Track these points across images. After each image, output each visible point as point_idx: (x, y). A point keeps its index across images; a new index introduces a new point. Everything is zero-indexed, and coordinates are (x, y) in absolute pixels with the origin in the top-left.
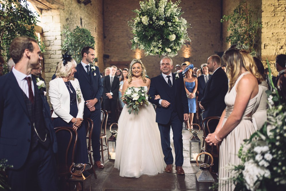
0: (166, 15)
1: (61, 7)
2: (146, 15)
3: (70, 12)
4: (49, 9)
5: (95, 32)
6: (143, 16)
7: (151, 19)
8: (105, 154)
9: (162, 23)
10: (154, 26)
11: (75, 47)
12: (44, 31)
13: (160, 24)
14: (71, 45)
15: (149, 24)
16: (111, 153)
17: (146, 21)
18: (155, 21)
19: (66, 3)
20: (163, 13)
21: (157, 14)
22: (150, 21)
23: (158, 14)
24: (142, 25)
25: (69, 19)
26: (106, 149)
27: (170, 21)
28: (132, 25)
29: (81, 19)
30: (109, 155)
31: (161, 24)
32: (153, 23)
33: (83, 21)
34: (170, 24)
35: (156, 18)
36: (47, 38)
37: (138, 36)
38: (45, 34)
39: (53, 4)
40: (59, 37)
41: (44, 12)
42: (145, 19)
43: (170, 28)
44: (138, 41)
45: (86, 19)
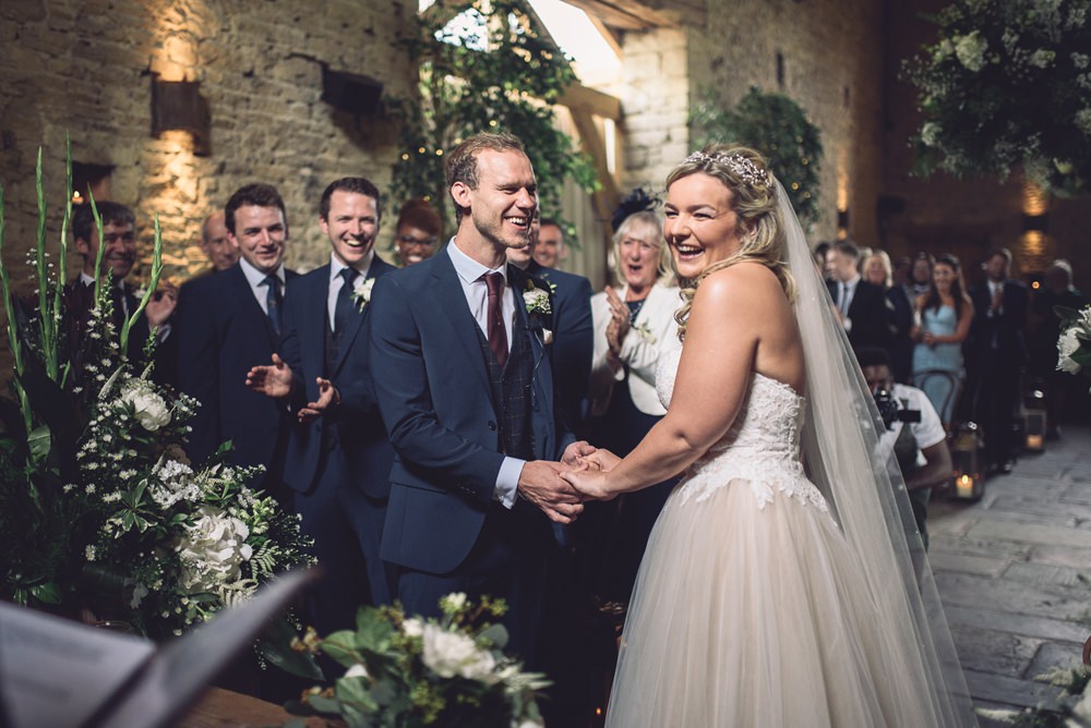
1: (696, 17)
2: (975, 29)
3: (729, 34)
4: (647, 28)
5: (841, 108)
6: (964, 32)
7: (996, 46)
9: (1040, 58)
10: (1009, 74)
12: (628, 109)
13: (1031, 63)
15: (988, 70)
17: (974, 55)
18: (1013, 54)
20: (1057, 13)
21: (1024, 22)
22: (990, 55)
23: (1027, 23)
24: (956, 72)
25: (728, 63)
29: (780, 59)
31: (1038, 63)
32: (1006, 59)
33: (788, 64)
34: (1081, 60)
35: (1015, 38)
36: (640, 138)
37: (938, 120)
38: (633, 122)
39: (659, 6)
40: (681, 133)
41: (629, 39)
42: (967, 45)
43: (1082, 78)
44: (936, 141)
45: (802, 55)
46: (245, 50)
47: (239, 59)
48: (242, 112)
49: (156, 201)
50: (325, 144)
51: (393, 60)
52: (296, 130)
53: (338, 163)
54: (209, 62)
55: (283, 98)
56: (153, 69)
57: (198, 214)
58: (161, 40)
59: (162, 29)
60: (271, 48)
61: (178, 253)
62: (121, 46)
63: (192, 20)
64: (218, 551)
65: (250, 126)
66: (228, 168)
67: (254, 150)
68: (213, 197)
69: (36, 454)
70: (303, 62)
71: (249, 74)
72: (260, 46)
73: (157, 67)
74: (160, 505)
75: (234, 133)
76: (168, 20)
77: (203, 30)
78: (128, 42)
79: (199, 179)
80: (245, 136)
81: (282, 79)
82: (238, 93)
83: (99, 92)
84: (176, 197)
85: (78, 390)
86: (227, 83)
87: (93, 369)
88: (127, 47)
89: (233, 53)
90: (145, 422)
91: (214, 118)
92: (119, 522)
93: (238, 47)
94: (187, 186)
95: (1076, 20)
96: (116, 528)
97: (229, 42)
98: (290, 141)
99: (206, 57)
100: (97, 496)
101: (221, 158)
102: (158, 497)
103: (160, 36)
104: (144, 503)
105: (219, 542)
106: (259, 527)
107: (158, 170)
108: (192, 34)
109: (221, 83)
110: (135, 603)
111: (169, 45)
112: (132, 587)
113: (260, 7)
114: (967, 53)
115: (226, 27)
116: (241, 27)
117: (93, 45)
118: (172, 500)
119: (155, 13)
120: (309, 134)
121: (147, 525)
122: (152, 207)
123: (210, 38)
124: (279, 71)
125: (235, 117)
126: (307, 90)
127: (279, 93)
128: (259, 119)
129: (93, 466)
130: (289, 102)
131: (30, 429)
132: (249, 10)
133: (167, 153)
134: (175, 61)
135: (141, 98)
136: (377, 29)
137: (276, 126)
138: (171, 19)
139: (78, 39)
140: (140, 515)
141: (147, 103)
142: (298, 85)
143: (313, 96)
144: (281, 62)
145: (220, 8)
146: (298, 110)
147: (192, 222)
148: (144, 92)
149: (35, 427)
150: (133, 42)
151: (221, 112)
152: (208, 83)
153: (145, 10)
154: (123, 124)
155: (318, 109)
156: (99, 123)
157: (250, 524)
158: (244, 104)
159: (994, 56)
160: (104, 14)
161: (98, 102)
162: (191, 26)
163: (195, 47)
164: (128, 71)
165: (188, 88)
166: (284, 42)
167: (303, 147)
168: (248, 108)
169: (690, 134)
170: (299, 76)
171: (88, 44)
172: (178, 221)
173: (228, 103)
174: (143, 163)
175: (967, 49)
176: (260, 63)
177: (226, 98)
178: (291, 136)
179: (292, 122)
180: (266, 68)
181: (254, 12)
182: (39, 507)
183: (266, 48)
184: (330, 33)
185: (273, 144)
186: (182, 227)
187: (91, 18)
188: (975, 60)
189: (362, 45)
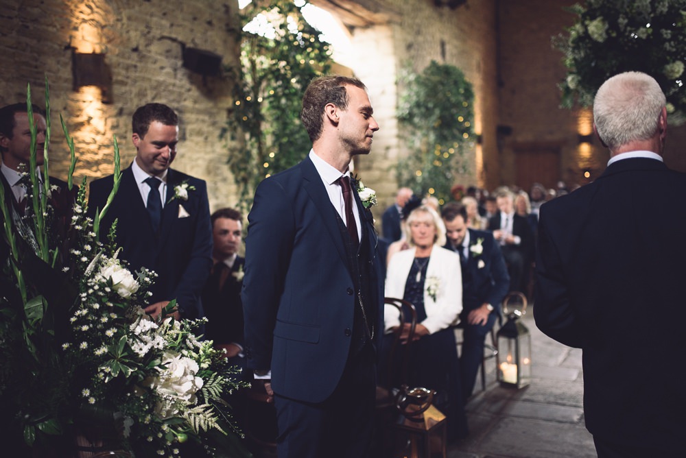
0: (658, 11)
1: (397, 18)
2: (599, 16)
3: (415, 28)
4: (369, 25)
6: (593, 18)
7: (613, 26)
8: (490, 367)
9: (643, 32)
10: (622, 43)
11: (427, 109)
14: (418, 105)
15: (609, 40)
16: (504, 366)
17: (600, 32)
18: (625, 30)
19: (407, 8)
20: (649, 6)
21: (631, 10)
22: (610, 31)
23: (634, 11)
24: (588, 43)
25: (416, 46)
26: (491, 356)
27: (669, 27)
28: (564, 46)
29: (443, 44)
30: (499, 372)
31: (640, 36)
32: (620, 34)
33: (448, 47)
34: (667, 34)
35: (626, 21)
37: (578, 73)
39: (376, 11)
40: (391, 89)
41: (357, 32)
42: (596, 26)
43: (667, 45)
44: (577, 86)
45: (455, 42)
46: (133, 34)
47: (129, 39)
48: (132, 74)
49: (79, 134)
50: (186, 95)
51: (225, 42)
52: (167, 86)
53: (193, 108)
54: (110, 41)
55: (157, 65)
56: (73, 45)
57: (106, 142)
58: (77, 25)
59: (78, 18)
60: (149, 32)
61: (95, 168)
62: (50, 29)
63: (97, 12)
64: (180, 385)
65: (138, 84)
66: (125, 111)
67: (140, 100)
68: (116, 131)
69: (32, 319)
70: (169, 42)
71: (136, 50)
72: (142, 32)
73: (76, 43)
74: (137, 354)
75: (127, 88)
76: (81, 12)
77: (105, 20)
78: (55, 26)
79: (106, 119)
80: (135, 90)
81: (156, 53)
82: (129, 62)
83: (36, 60)
84: (91, 131)
85: (66, 269)
86: (121, 55)
87: (77, 253)
88: (55, 29)
89: (125, 35)
90: (120, 291)
91: (114, 78)
92: (108, 370)
93: (128, 32)
94: (99, 123)
95: (663, 9)
96: (106, 375)
97: (122, 28)
98: (163, 94)
99: (107, 37)
100: (90, 351)
101: (120, 105)
102: (135, 348)
103: (76, 23)
104: (126, 354)
105: (181, 378)
106: (204, 363)
107: (78, 113)
108: (97, 22)
109: (118, 55)
110: (126, 433)
111: (82, 29)
112: (122, 420)
113: (140, 6)
114: (596, 31)
115: (119, 17)
116: (129, 19)
117: (31, 28)
118: (146, 349)
119: (73, 7)
120: (175, 89)
121: (131, 370)
122: (76, 138)
123: (110, 25)
124: (155, 48)
125: (128, 77)
126: (173, 61)
127: (155, 62)
128: (143, 79)
129: (85, 328)
130: (162, 68)
131: (25, 300)
132: (134, 7)
133: (84, 102)
134: (87, 41)
135: (65, 64)
136: (215, 22)
137: (154, 84)
138: (82, 12)
139: (20, 23)
140: (123, 363)
141: (69, 68)
142: (167, 57)
143: (176, 65)
144: (156, 42)
145: (115, 5)
146: (168, 74)
147: (102, 147)
148: (67, 60)
149: (29, 298)
150: (58, 27)
151: (119, 74)
152: (109, 55)
153: (66, 5)
154: (54, 82)
155: (180, 74)
156: (38, 81)
157: (198, 361)
158: (133, 69)
159: (613, 32)
160: (37, 7)
161: (36, 67)
162: (96, 17)
163: (100, 31)
164: (56, 46)
165: (96, 58)
166: (157, 29)
167: (172, 97)
168: (136, 72)
169: (397, 89)
170: (168, 51)
171: (27, 27)
172: (93, 147)
173: (123, 68)
174: (69, 109)
175: (596, 28)
176: (142, 42)
177: (121, 66)
178: (164, 90)
179: (164, 81)
180: (147, 45)
181: (137, 8)
182: (37, 359)
183: (145, 32)
184: (186, 23)
185: (153, 95)
186: (96, 151)
187: (29, 9)
188: (601, 35)
189: (206, 31)
